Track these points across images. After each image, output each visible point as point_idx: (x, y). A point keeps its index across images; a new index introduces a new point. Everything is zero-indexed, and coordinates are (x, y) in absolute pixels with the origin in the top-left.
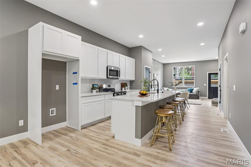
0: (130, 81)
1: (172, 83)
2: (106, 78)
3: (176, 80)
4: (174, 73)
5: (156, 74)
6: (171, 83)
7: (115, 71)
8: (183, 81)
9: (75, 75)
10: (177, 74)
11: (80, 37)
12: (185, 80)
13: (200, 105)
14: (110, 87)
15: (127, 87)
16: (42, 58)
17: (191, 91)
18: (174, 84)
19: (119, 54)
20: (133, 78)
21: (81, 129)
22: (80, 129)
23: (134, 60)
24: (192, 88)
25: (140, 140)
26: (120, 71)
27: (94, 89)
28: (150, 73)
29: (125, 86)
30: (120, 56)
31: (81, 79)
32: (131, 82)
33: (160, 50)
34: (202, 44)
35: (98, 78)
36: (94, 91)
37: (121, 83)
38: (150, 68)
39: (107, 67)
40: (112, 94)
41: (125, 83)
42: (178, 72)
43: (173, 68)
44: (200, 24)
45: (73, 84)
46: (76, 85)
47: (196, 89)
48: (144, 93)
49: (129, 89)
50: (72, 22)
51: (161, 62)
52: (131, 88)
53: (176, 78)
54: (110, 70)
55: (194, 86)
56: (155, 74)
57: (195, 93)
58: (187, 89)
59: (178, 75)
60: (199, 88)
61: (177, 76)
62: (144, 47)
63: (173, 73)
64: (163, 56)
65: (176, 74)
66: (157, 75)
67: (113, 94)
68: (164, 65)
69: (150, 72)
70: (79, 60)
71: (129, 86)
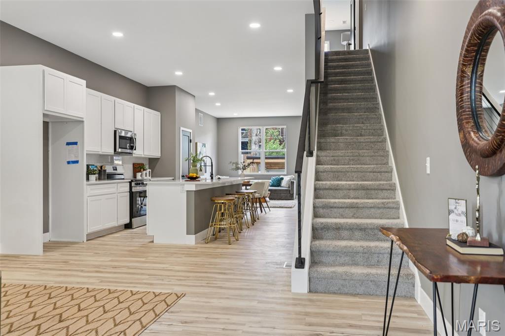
0: (150, 159)
1: (237, 164)
2: (113, 152)
3: (248, 158)
4: (246, 140)
5: (201, 144)
6: (234, 165)
7: (127, 139)
8: (263, 161)
9: (73, 147)
10: (253, 142)
11: (84, 82)
12: (266, 158)
13: (291, 208)
14: (115, 171)
15: (145, 172)
16: (43, 121)
17: (278, 182)
18: (241, 166)
19: (132, 105)
20: (157, 154)
21: (87, 240)
22: (85, 241)
23: (158, 114)
24: (281, 177)
25: (193, 237)
26: (135, 139)
27: (92, 174)
28: (191, 142)
29: (142, 170)
30: (135, 108)
31: (87, 154)
32: (153, 162)
33: (212, 94)
34: (290, 91)
35: (101, 153)
36: (93, 178)
37: (133, 164)
38: (191, 131)
39: (115, 132)
40: (127, 182)
41: (139, 164)
42: (256, 135)
43: (240, 131)
44: (278, 69)
45: (69, 163)
46: (77, 164)
47: (288, 179)
48: (195, 176)
49: (149, 176)
50: (66, 50)
51: (211, 116)
52: (153, 175)
53: (250, 153)
54: (121, 137)
55: (285, 173)
56: (198, 144)
57: (285, 186)
58: (270, 179)
59: (255, 144)
60: (294, 177)
61: (253, 147)
62: (180, 88)
63: (240, 140)
64: (218, 104)
65: (250, 143)
66: (204, 145)
67: (129, 183)
68: (219, 121)
69: (191, 140)
70: (83, 121)
71: (148, 170)
